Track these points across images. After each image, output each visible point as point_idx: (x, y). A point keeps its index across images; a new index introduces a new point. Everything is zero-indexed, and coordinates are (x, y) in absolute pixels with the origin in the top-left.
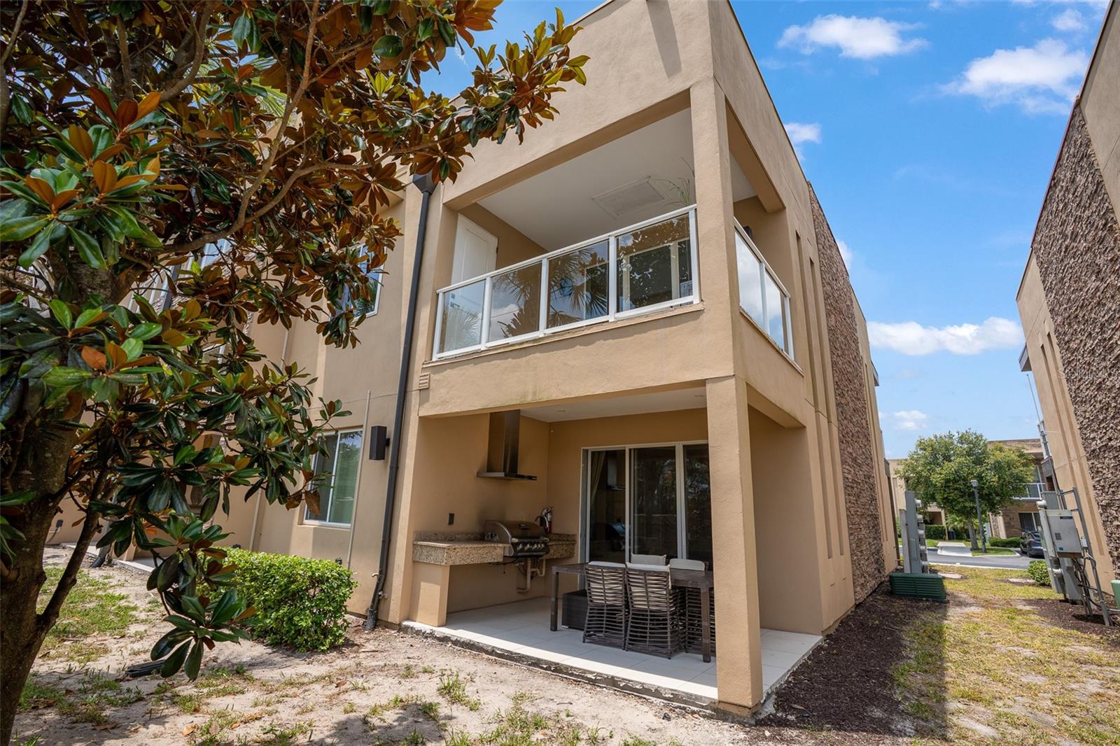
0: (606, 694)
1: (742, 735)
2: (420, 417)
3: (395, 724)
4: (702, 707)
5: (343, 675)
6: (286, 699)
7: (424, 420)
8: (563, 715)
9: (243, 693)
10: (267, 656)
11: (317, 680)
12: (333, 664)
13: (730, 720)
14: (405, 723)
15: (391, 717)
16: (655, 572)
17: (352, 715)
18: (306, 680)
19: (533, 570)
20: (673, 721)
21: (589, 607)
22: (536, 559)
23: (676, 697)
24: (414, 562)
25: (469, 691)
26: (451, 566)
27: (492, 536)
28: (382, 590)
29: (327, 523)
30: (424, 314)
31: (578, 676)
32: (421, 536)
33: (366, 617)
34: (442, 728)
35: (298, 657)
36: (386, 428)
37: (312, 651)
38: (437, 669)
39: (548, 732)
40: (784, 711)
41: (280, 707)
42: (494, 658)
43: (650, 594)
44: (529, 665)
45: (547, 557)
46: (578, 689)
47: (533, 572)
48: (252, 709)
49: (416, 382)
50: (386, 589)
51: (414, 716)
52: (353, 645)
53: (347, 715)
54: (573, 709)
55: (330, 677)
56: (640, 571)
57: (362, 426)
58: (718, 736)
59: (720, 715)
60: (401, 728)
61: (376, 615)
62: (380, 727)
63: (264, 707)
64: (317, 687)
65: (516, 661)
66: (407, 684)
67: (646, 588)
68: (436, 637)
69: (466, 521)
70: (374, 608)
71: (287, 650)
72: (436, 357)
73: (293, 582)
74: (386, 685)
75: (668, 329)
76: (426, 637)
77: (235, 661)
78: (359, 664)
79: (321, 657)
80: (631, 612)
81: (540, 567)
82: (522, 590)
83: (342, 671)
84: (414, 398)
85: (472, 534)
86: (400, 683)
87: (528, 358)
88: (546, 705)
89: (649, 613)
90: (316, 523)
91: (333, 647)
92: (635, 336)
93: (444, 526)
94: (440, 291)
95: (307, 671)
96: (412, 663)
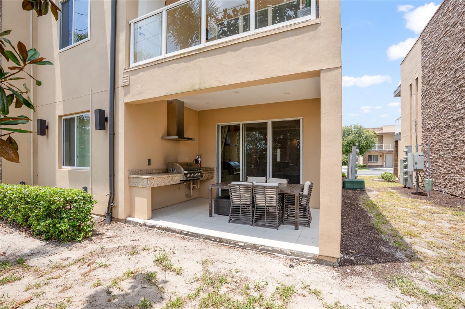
0: (252, 253)
1: (335, 274)
2: (125, 103)
3: (130, 291)
4: (309, 258)
5: (93, 256)
6: (51, 281)
7: (128, 105)
8: (234, 272)
9: (20, 280)
10: (42, 247)
11: (76, 262)
12: (86, 249)
13: (325, 264)
14: (136, 290)
15: (126, 285)
16: (271, 187)
17: (99, 288)
18: (67, 263)
19: (194, 186)
20: (295, 268)
21: (231, 205)
22: (195, 180)
23: (292, 253)
24: (130, 186)
25: (173, 260)
26: (152, 188)
27: (173, 170)
28: (113, 202)
29: (76, 167)
30: (122, 38)
31: (233, 244)
32: (133, 172)
33: (105, 217)
34: (161, 291)
35: (63, 246)
36: (104, 111)
37: (72, 241)
38: (151, 247)
39: (229, 286)
40: (347, 254)
41: (47, 288)
42: (182, 236)
43: (267, 198)
44: (204, 239)
45: (201, 179)
46: (235, 251)
47: (193, 187)
48: (25, 293)
49: (120, 81)
50: (115, 201)
51: (141, 284)
52: (99, 234)
53: (96, 289)
54: (238, 266)
55: (83, 259)
56: (262, 186)
57: (89, 111)
58: (323, 275)
59: (319, 262)
60: (134, 294)
61: (111, 215)
62: (120, 295)
63: (34, 290)
64: (75, 267)
65: (196, 237)
66: (134, 259)
67: (265, 195)
68: (147, 226)
69: (158, 163)
70: (109, 212)
71: (56, 242)
72: (132, 65)
73: (53, 204)
74: (121, 261)
75: (294, 37)
76: (142, 226)
77: (18, 254)
78: (102, 248)
79: (79, 244)
80: (255, 207)
81: (197, 184)
82: (188, 196)
83: (92, 254)
84: (120, 92)
85: (161, 169)
86: (129, 259)
87: (194, 61)
88: (221, 266)
89: (266, 207)
90: (69, 168)
91: (85, 238)
92: (270, 43)
93: (145, 166)
94: (132, 22)
95: (68, 256)
96: (135, 244)
